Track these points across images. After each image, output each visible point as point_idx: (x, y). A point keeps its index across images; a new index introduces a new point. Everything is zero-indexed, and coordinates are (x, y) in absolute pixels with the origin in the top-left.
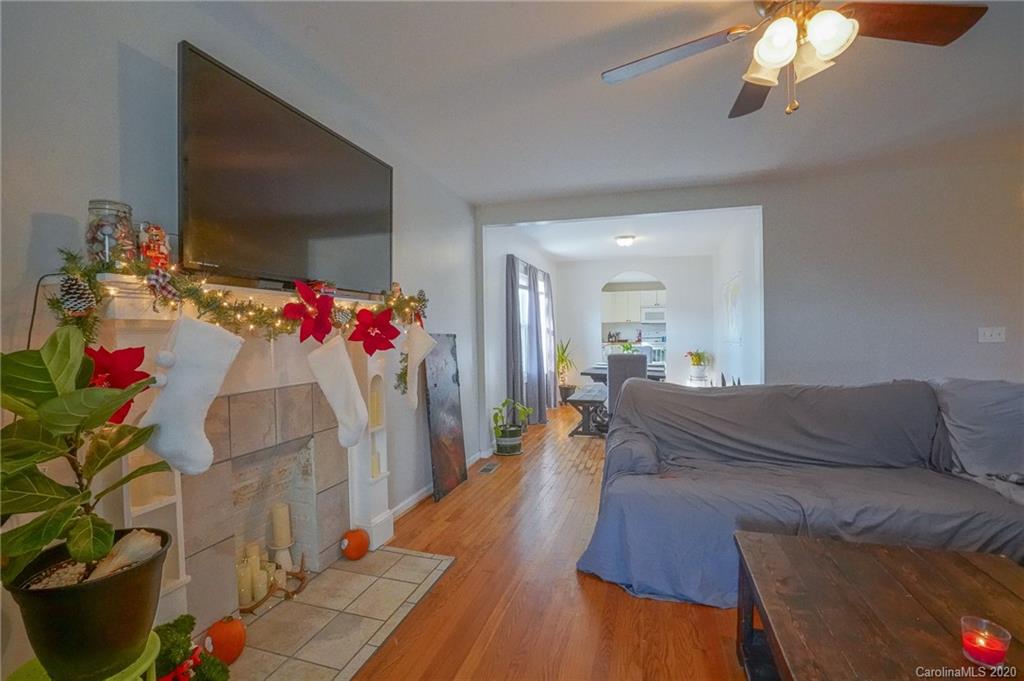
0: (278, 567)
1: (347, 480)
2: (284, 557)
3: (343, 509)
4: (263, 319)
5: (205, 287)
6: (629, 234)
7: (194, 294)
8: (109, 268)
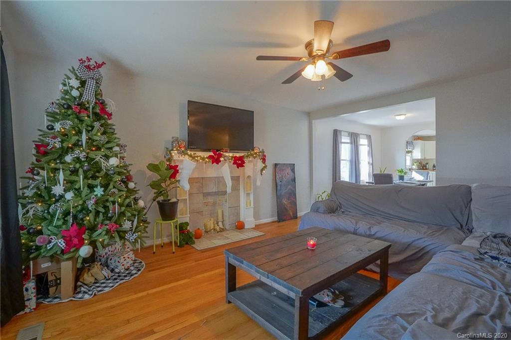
0: (218, 226)
1: (239, 206)
2: (220, 224)
3: (238, 214)
4: (203, 159)
5: (189, 152)
6: (404, 113)
7: (187, 154)
8: (172, 150)
